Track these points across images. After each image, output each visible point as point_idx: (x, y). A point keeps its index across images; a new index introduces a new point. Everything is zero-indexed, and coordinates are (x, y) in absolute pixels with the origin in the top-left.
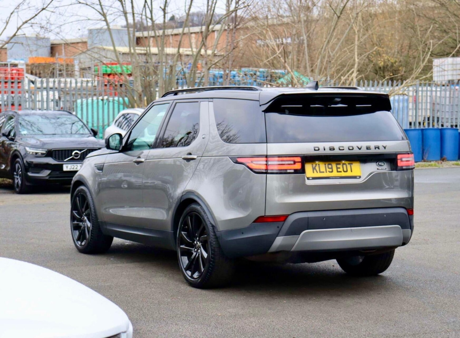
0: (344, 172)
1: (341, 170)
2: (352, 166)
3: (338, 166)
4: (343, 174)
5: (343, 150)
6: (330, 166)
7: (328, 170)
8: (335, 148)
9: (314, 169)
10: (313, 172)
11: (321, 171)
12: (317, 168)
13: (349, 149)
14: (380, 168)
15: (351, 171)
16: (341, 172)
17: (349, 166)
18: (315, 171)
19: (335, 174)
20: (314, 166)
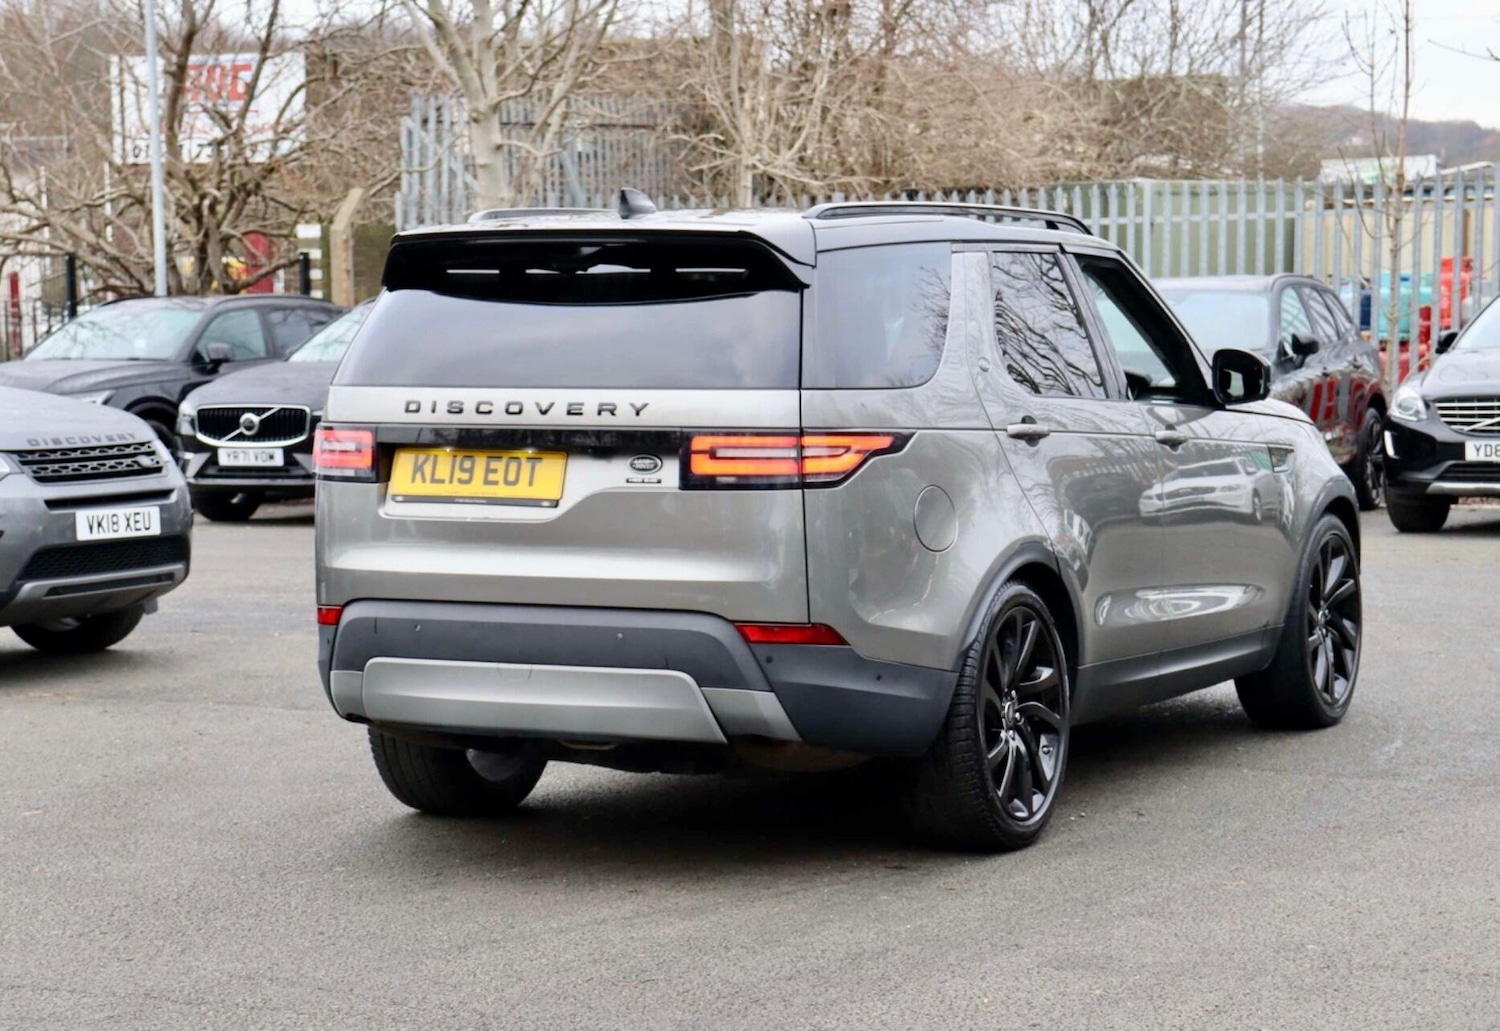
0: (507, 483)
1: (499, 477)
2: (539, 466)
3: (494, 465)
4: (502, 491)
5: (490, 412)
6: (467, 464)
7: (458, 474)
8: (464, 407)
9: (418, 469)
10: (413, 480)
11: (438, 476)
12: (428, 468)
13: (507, 412)
14: (638, 476)
15: (531, 484)
16: (495, 483)
17: (526, 467)
18: (418, 476)
19: (477, 488)
20: (419, 463)
